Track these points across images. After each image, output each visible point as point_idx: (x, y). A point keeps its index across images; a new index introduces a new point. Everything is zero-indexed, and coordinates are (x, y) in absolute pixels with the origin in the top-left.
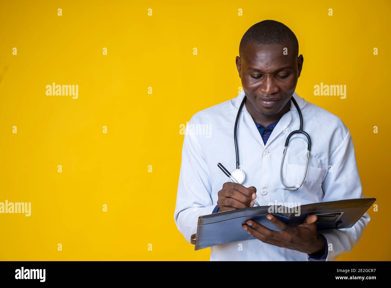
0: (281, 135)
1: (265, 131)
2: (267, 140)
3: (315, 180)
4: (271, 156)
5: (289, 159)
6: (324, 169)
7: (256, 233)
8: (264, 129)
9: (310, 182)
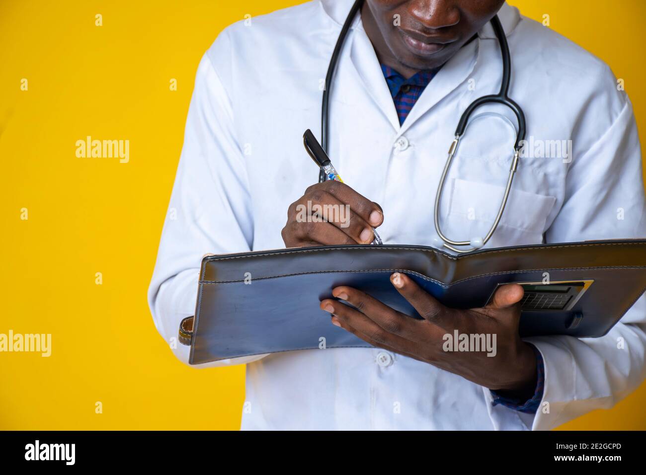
0: (446, 102)
1: (404, 87)
2: (408, 112)
3: (525, 226)
4: (413, 158)
5: (460, 168)
6: (553, 199)
7: (357, 321)
8: (403, 83)
9: (513, 231)
